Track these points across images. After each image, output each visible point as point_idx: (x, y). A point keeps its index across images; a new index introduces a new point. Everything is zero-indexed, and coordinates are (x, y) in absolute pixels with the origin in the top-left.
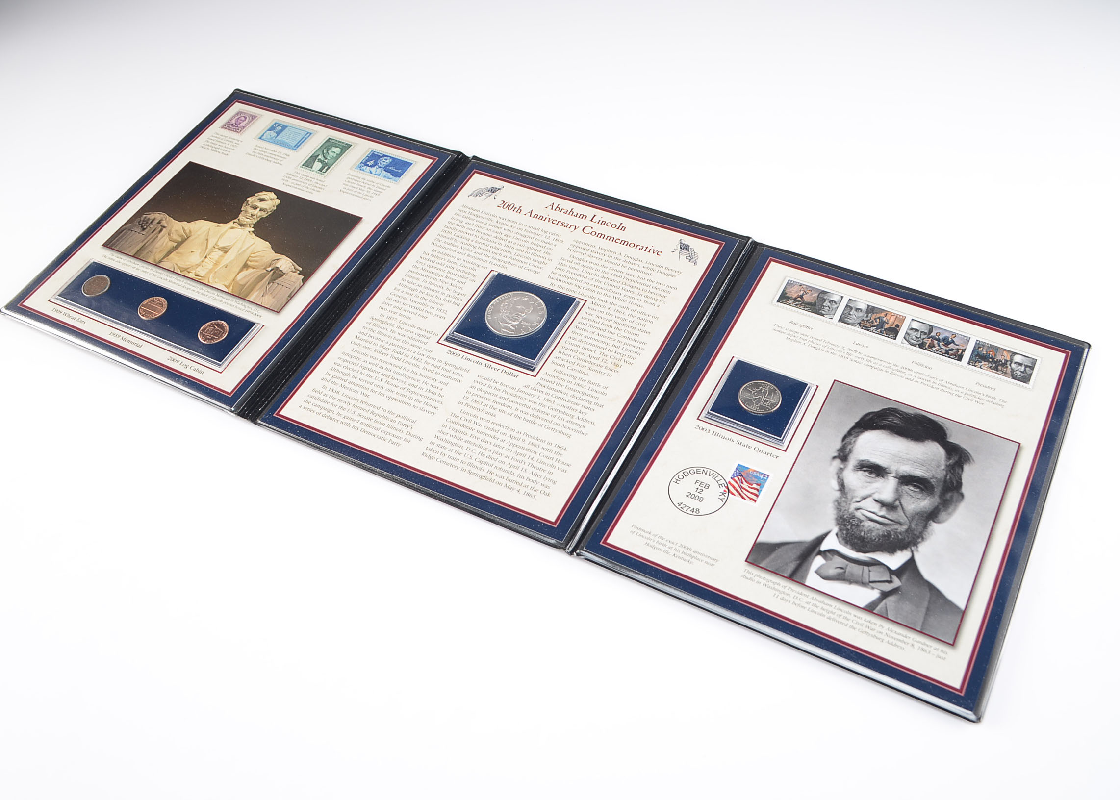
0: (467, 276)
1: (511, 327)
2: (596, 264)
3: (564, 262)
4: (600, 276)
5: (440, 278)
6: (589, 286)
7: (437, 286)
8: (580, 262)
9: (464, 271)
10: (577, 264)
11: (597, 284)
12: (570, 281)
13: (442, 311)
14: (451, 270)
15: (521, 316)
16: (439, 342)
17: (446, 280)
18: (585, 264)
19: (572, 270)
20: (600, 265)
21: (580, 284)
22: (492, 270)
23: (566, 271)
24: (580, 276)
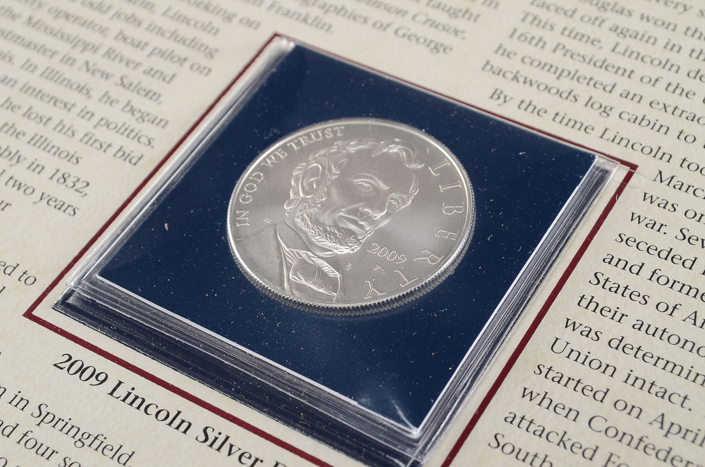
0: (181, 50)
1: (327, 268)
2: (666, 25)
3: (543, 15)
4: (683, 71)
5: (88, 56)
6: (642, 109)
7: (69, 84)
8: (604, 15)
9: (174, 36)
10: (593, 21)
11: (673, 100)
12: (565, 84)
13: (70, 182)
14: (130, 31)
15: (368, 218)
16: (35, 313)
17: (104, 64)
18: (623, 22)
19: (572, 45)
20: (681, 29)
21: (606, 99)
22: (276, 35)
23: (550, 46)
24: (605, 65)
